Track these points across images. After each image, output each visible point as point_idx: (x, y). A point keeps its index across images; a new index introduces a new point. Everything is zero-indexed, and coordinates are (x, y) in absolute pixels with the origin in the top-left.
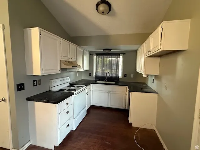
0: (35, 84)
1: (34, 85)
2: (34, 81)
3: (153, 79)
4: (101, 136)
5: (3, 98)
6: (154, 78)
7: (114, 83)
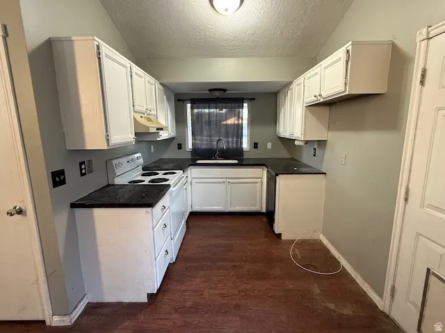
0: (84, 171)
1: (82, 175)
2: (81, 164)
3: (315, 149)
4: (232, 264)
5: (15, 208)
6: (316, 147)
7: (236, 162)
